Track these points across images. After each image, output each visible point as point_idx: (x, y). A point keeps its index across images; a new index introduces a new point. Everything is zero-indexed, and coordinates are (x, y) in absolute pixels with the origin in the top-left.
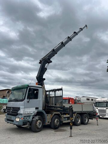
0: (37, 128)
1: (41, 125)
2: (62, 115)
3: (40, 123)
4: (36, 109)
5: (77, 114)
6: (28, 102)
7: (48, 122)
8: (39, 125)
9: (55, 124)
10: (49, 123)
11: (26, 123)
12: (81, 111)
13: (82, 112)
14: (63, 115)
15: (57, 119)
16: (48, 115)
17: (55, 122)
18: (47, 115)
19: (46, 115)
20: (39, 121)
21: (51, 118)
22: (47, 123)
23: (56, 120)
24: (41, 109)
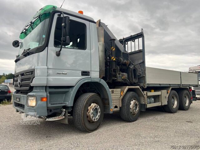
0: (89, 121)
1: (99, 114)
2: (143, 90)
3: (96, 110)
4: (82, 75)
5: (172, 89)
6: (58, 54)
7: (116, 107)
8: (95, 115)
9: (131, 111)
10: (118, 109)
11: (58, 111)
12: (179, 83)
13: (181, 87)
14: (145, 92)
15: (134, 101)
16: (115, 90)
17: (131, 106)
18: (113, 92)
19: (110, 90)
20: (93, 105)
21: (122, 97)
22: (112, 109)
23: (132, 103)
24: (95, 75)
